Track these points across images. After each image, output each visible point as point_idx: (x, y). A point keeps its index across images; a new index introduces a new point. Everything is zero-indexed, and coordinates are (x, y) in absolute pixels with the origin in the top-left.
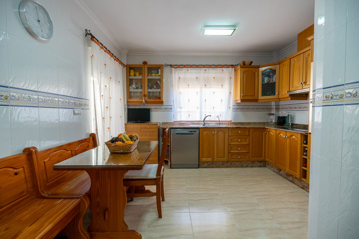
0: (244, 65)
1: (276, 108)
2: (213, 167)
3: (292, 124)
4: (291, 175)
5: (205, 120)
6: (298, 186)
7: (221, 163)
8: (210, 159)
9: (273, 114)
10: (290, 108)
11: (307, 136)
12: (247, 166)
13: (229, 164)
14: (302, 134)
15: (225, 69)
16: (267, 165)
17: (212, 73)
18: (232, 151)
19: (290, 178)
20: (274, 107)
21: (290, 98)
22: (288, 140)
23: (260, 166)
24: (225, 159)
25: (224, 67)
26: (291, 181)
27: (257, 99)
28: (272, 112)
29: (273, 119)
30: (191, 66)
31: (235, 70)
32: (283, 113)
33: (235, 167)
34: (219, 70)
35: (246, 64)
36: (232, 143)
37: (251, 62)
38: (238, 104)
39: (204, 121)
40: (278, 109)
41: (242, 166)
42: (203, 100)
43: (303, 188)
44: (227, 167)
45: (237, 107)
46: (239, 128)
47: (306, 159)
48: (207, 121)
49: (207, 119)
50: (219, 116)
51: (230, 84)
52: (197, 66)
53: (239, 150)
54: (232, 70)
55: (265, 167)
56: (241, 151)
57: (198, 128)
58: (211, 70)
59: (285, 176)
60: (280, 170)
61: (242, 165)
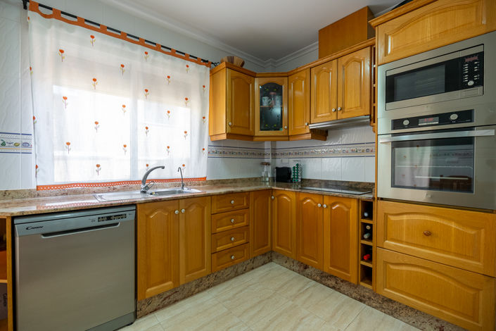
0: (230, 64)
1: (272, 154)
2: (176, 301)
3: (302, 179)
4: (331, 276)
5: (148, 178)
6: (350, 296)
7: (194, 283)
8: (170, 283)
9: (268, 164)
10: (296, 153)
11: (372, 203)
12: (244, 272)
13: (212, 280)
14: (358, 200)
15: (192, 65)
16: (274, 257)
17: (163, 65)
18: (219, 249)
19: (329, 282)
20: (270, 152)
21: (310, 136)
22: (327, 213)
23: (264, 263)
24: (205, 271)
25: (191, 60)
26: (333, 288)
27: (252, 134)
28: (266, 160)
29: (268, 172)
30: (105, 30)
31: (211, 71)
32: (282, 162)
33: (225, 281)
34: (180, 63)
35: (235, 63)
36: (219, 230)
37: (243, 64)
38: (217, 143)
39: (144, 180)
40: (274, 155)
41: (237, 275)
42: (141, 129)
43: (361, 301)
44: (208, 287)
45: (214, 149)
46: (232, 193)
47: (371, 247)
48: (153, 181)
49: (152, 176)
50: (182, 168)
51: (202, 98)
52: (124, 36)
53: (232, 242)
54: (205, 70)
55: (271, 261)
56: (236, 243)
57: (133, 204)
58: (160, 57)
59: (318, 278)
60: (306, 267)
61: (236, 272)
